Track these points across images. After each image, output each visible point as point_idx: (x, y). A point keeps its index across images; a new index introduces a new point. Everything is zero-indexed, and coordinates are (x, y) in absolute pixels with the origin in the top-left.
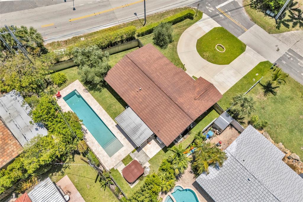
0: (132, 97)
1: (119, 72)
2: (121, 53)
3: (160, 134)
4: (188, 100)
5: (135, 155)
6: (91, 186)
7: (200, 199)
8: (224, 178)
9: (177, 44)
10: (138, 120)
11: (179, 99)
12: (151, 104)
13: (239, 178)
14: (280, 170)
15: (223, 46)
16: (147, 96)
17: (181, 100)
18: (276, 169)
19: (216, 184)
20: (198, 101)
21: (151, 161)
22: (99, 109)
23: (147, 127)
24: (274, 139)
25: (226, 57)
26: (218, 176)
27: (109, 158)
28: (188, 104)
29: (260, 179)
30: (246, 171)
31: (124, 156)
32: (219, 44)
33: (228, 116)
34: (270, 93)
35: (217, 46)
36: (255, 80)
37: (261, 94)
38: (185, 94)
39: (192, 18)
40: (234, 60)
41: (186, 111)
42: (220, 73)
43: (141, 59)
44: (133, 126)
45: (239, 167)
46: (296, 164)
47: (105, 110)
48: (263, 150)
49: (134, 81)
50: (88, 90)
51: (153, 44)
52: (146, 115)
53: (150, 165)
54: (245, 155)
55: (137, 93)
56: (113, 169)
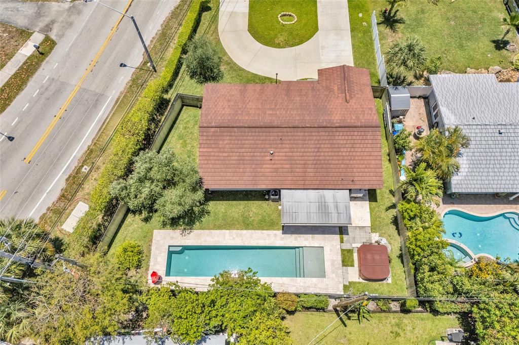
0: (270, 174)
1: (216, 158)
2: (170, 136)
3: (358, 183)
4: (344, 110)
5: (348, 241)
6: (345, 337)
7: (468, 210)
8: (477, 158)
9: (230, 58)
10: (313, 195)
11: (333, 118)
12: (306, 158)
13: (490, 142)
14: (510, 94)
15: (287, 13)
16: (290, 154)
17: (336, 118)
18: (507, 97)
19: (477, 174)
20: (354, 101)
21: (374, 229)
22: (235, 236)
23: (333, 191)
24: (456, 71)
25: (305, 25)
26: (469, 162)
27: (325, 279)
28: (350, 114)
29: (508, 121)
30: (488, 127)
31: (339, 258)
32: (280, 15)
33: (396, 88)
34: (397, 24)
35: (279, 19)
36: (367, 24)
37: (390, 34)
38: (330, 106)
39: (208, 9)
40: (317, 20)
41: (359, 124)
42: (322, 50)
43: (224, 114)
44: (314, 208)
45: (477, 131)
46: (502, 76)
47: (246, 229)
48: (473, 89)
49: (250, 150)
50: (188, 227)
51: (199, 85)
52: (315, 178)
53: (378, 234)
54: (467, 112)
55: (273, 162)
56: (345, 286)
